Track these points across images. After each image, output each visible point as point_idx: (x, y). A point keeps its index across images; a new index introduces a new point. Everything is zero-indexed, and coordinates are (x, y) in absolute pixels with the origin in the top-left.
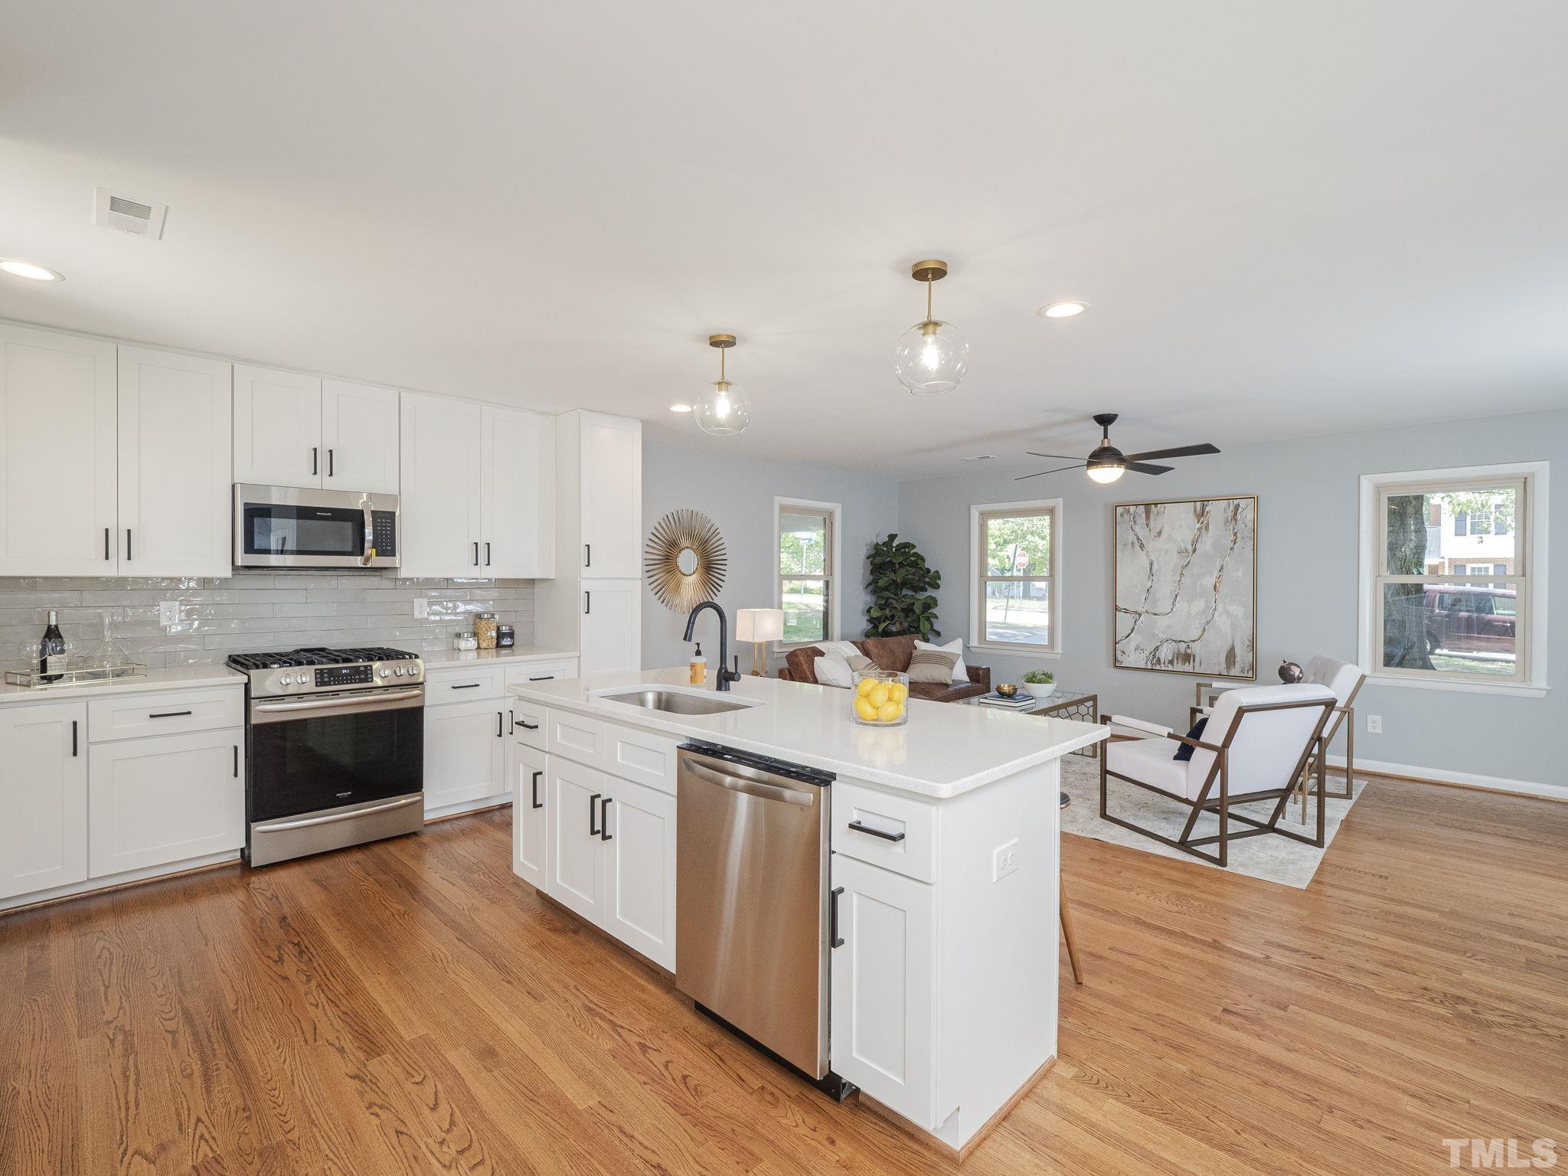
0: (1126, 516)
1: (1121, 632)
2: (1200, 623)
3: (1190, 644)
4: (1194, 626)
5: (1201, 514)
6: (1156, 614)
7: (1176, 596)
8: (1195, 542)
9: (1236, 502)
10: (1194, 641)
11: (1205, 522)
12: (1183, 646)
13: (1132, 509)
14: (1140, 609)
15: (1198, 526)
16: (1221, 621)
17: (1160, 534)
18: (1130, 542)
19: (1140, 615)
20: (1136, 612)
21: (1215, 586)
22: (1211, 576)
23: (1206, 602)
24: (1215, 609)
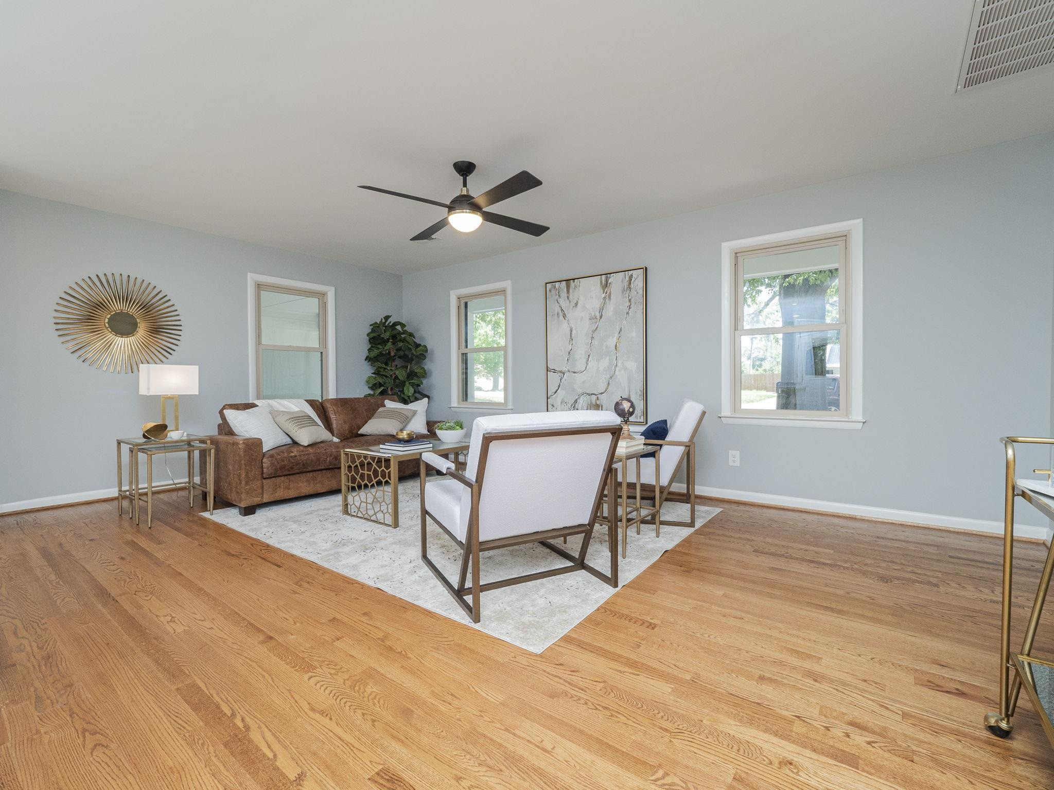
0: (553, 292)
1: (552, 389)
2: (605, 378)
3: (599, 396)
4: (601, 381)
5: (605, 286)
6: (575, 373)
7: (589, 356)
8: (601, 310)
9: (630, 273)
10: (602, 393)
11: (608, 292)
12: (594, 397)
13: (557, 285)
14: (564, 369)
15: (603, 295)
16: (621, 375)
17: (576, 304)
18: (556, 314)
19: (564, 374)
20: (561, 372)
21: (616, 346)
22: (613, 338)
23: (610, 360)
24: (616, 366)
